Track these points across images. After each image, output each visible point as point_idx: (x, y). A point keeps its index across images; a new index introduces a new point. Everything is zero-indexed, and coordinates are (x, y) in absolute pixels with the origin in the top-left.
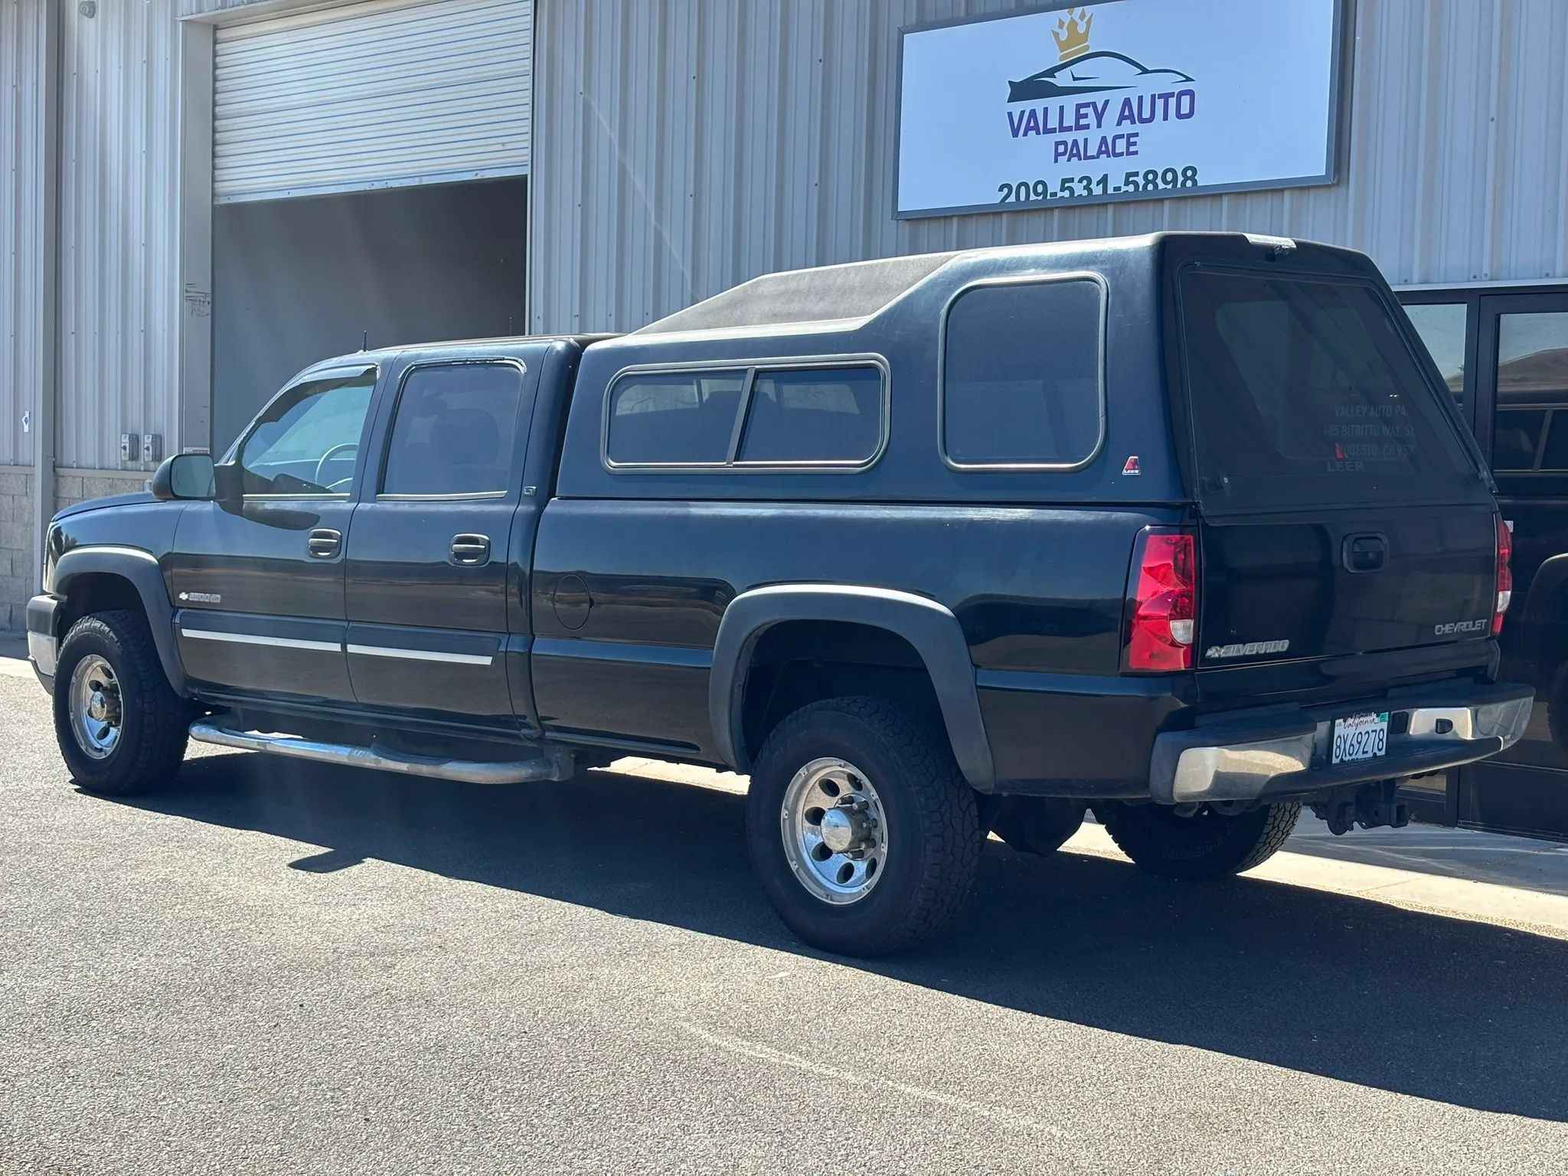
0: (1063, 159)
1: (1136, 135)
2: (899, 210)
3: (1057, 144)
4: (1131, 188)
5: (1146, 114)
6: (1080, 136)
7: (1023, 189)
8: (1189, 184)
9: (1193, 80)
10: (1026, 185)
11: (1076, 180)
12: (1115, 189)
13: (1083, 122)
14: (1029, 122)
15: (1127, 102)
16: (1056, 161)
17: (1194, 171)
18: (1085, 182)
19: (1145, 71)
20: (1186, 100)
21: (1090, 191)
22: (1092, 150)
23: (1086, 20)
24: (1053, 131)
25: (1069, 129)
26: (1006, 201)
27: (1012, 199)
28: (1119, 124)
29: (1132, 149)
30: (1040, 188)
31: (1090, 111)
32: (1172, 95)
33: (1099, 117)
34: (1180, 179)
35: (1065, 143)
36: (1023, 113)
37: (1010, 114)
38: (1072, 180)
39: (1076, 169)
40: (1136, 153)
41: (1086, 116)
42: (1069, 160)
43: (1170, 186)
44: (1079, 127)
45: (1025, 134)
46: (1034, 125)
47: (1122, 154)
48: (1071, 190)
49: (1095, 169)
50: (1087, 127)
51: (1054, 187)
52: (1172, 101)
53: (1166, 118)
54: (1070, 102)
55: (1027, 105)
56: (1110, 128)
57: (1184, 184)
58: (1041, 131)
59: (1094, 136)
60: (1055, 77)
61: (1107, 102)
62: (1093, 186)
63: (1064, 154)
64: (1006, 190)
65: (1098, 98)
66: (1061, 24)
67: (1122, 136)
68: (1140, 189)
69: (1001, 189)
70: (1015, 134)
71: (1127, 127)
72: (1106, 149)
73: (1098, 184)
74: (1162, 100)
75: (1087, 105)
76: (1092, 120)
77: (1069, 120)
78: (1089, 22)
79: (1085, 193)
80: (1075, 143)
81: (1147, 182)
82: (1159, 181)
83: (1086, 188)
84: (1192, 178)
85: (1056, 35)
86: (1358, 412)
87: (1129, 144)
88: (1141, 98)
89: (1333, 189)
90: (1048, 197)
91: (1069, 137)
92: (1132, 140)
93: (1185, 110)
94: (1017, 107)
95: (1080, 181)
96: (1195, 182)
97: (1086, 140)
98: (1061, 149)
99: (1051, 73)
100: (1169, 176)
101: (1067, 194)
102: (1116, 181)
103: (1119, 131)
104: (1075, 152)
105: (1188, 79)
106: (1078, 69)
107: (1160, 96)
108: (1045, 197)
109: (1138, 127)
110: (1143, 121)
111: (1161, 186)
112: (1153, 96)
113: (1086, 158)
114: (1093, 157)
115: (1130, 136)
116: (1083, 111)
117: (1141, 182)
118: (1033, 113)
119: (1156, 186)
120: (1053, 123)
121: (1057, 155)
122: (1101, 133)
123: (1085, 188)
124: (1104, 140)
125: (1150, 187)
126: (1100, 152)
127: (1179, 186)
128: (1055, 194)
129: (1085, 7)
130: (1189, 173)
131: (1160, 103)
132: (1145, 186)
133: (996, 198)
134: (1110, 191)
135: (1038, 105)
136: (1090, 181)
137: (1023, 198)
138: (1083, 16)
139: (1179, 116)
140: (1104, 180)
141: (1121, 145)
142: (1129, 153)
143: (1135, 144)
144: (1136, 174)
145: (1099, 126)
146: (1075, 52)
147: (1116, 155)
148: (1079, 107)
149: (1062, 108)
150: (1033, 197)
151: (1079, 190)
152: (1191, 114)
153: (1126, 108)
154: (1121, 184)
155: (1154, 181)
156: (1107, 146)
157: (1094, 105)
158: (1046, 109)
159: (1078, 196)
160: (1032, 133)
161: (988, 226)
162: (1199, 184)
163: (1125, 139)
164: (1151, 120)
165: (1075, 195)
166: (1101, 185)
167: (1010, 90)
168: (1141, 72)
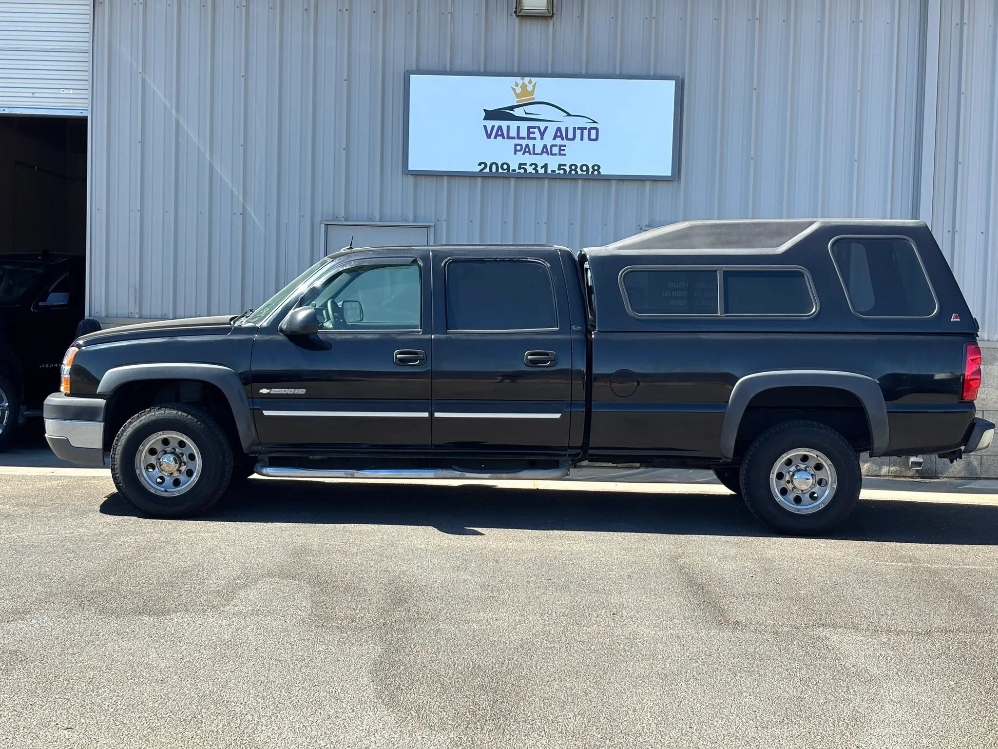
0: (519, 154)
1: (565, 146)
2: (409, 169)
3: (516, 145)
4: (562, 172)
5: (570, 136)
6: (531, 143)
7: (494, 166)
8: (596, 173)
9: (597, 123)
10: (497, 165)
11: (528, 165)
12: (552, 171)
13: (531, 136)
14: (497, 132)
15: (559, 129)
16: (515, 154)
17: (599, 167)
18: (534, 166)
19: (569, 115)
20: (593, 132)
21: (537, 171)
22: (538, 150)
23: (532, 84)
24: (514, 138)
25: (524, 138)
26: (483, 171)
27: (487, 170)
28: (554, 139)
30: (505, 167)
31: (536, 130)
32: (586, 129)
33: (542, 135)
34: (591, 170)
35: (521, 145)
36: (493, 127)
37: (485, 127)
38: (525, 164)
39: (528, 159)
40: (565, 155)
41: (534, 133)
42: (523, 154)
43: (585, 173)
44: (529, 138)
45: (495, 138)
46: (500, 133)
47: (556, 154)
48: (525, 170)
49: (541, 161)
50: (535, 138)
51: (514, 166)
52: (586, 132)
53: (582, 139)
54: (524, 125)
55: (497, 123)
56: (548, 140)
57: (593, 172)
58: (506, 137)
59: (539, 145)
60: (514, 111)
61: (546, 128)
62: (539, 168)
63: (520, 150)
64: (483, 166)
65: (542, 125)
66: (517, 85)
67: (556, 146)
68: (567, 173)
69: (480, 164)
70: (489, 136)
71: (559, 141)
72: (545, 150)
73: (542, 168)
74: (580, 131)
75: (535, 128)
76: (537, 135)
77: (523, 133)
78: (534, 86)
79: (534, 172)
80: (527, 146)
81: (572, 169)
82: (578, 170)
83: (535, 169)
84: (598, 170)
85: (514, 90)
86: (680, 285)
87: (560, 150)
88: (567, 128)
89: (671, 182)
90: (511, 171)
91: (524, 143)
92: (562, 148)
93: (593, 136)
94: (490, 124)
95: (531, 165)
96: (599, 173)
97: (534, 145)
98: (518, 148)
99: (512, 108)
100: (584, 168)
101: (522, 171)
102: (553, 167)
103: (554, 142)
104: (527, 150)
105: (595, 122)
106: (528, 109)
107: (579, 128)
108: (508, 171)
109: (565, 142)
110: (568, 139)
111: (580, 172)
112: (574, 128)
113: (534, 154)
114: (538, 154)
115: (560, 146)
116: (531, 130)
117: (568, 170)
118: (500, 128)
119: (576, 172)
120: (513, 133)
121: (516, 151)
122: (543, 143)
123: (533, 169)
124: (545, 146)
125: (573, 172)
126: (542, 152)
127: (590, 173)
128: (515, 170)
129: (531, 78)
130: (596, 168)
131: (578, 132)
132: (570, 172)
133: (477, 169)
134: (549, 172)
135: (504, 124)
136: (536, 166)
137: (493, 170)
138: (530, 82)
139: (590, 139)
140: (545, 166)
141: (555, 150)
142: (560, 154)
143: (564, 150)
144: (565, 165)
145: (542, 139)
146: (525, 99)
147: (552, 154)
148: (529, 128)
149: (518, 128)
150: (500, 170)
151: (530, 169)
152: (597, 139)
153: (558, 132)
154: (556, 169)
155: (575, 170)
156: (547, 149)
157: (539, 128)
158: (508, 127)
159: (530, 173)
160: (500, 138)
161: (466, 183)
162: (601, 174)
163: (558, 147)
164: (574, 139)
165: (528, 172)
166: (544, 169)
167: (485, 114)
168: (566, 115)
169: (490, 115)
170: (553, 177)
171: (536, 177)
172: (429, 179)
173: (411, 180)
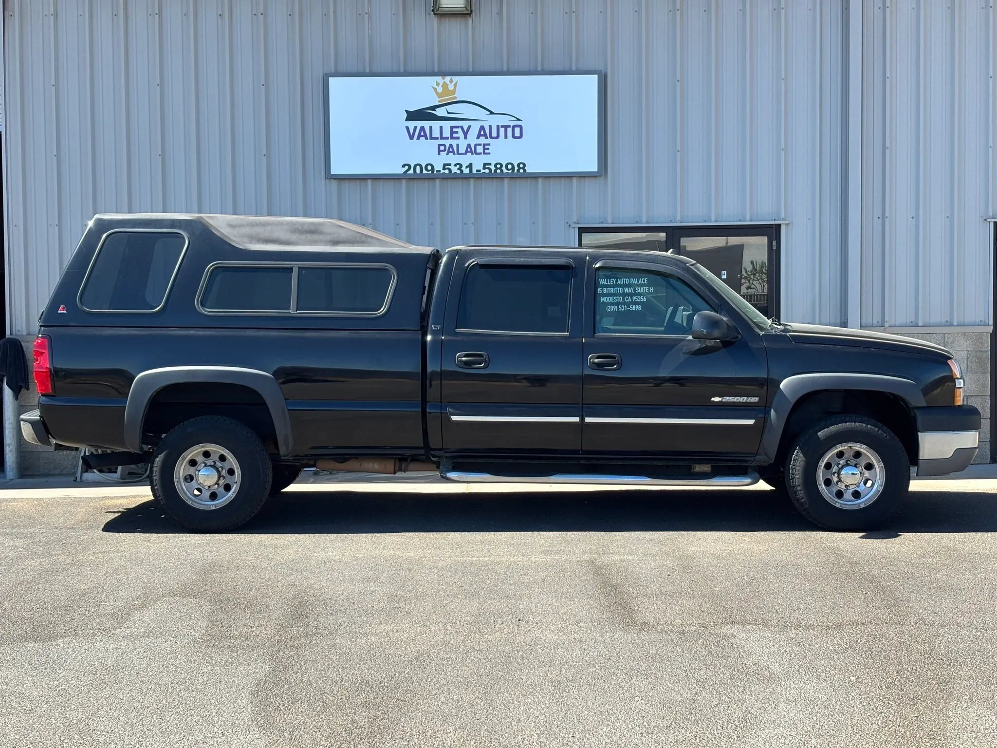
0: (443, 154)
1: (489, 144)
2: (332, 173)
3: (439, 146)
4: (487, 171)
5: (494, 134)
6: (454, 143)
7: (418, 167)
8: (521, 171)
9: (520, 120)
10: (420, 166)
11: (453, 165)
12: (477, 171)
13: (455, 135)
14: (420, 133)
15: (482, 128)
16: (439, 154)
17: (524, 165)
18: (458, 166)
19: (492, 113)
20: (517, 130)
21: (462, 171)
22: (462, 150)
23: (453, 83)
24: (437, 138)
25: (447, 138)
26: (408, 173)
27: (411, 172)
28: (478, 138)
29: (486, 151)
30: (429, 168)
31: (459, 130)
32: (509, 126)
33: (466, 134)
34: (516, 168)
35: (444, 145)
36: (415, 128)
37: (407, 128)
38: (450, 165)
39: (452, 159)
40: (489, 153)
41: (457, 132)
42: (447, 154)
43: (510, 171)
44: (452, 138)
45: (418, 138)
46: (422, 133)
47: (480, 154)
48: (450, 170)
49: (465, 160)
50: (458, 138)
51: (438, 167)
52: (510, 130)
53: (506, 137)
54: (447, 125)
55: (419, 124)
56: (472, 139)
57: (518, 171)
58: (429, 138)
59: (463, 145)
60: (435, 111)
61: (469, 127)
62: (463, 168)
63: (444, 151)
64: (407, 167)
65: (465, 124)
66: (438, 84)
67: (480, 145)
68: (493, 172)
69: (404, 166)
70: (411, 137)
71: (483, 140)
72: (469, 150)
73: (467, 167)
74: (503, 129)
75: (458, 127)
76: (461, 134)
77: (446, 133)
78: (455, 85)
79: (459, 172)
80: (451, 146)
81: (497, 169)
82: (504, 168)
83: (460, 169)
84: (523, 168)
85: (435, 89)
86: (611, 281)
87: (484, 149)
88: (490, 127)
89: (599, 178)
90: (435, 172)
91: (447, 143)
92: (486, 147)
93: (517, 134)
94: (412, 124)
95: (455, 165)
96: (525, 171)
97: (458, 145)
98: (442, 148)
99: (434, 108)
100: (510, 167)
101: (447, 171)
102: (478, 166)
103: (478, 142)
104: (450, 150)
105: (518, 119)
106: (450, 108)
107: (502, 126)
108: (433, 172)
109: (489, 141)
110: (492, 138)
111: (505, 171)
112: (498, 127)
113: (458, 154)
114: (462, 154)
115: (484, 145)
116: (455, 130)
117: (493, 169)
118: (422, 129)
119: (502, 171)
120: (436, 133)
121: (439, 151)
122: (466, 142)
123: (458, 169)
124: (469, 146)
125: (499, 171)
126: (467, 152)
127: (516, 171)
128: (440, 171)
129: (452, 77)
130: (521, 166)
131: (502, 130)
132: (495, 171)
133: (402, 171)
134: (474, 171)
135: (426, 124)
136: (461, 166)
137: (418, 172)
138: (451, 81)
139: (514, 137)
140: (470, 166)
141: (480, 149)
142: (484, 153)
143: (488, 149)
144: (490, 164)
145: (466, 138)
146: (447, 99)
147: (476, 154)
148: (452, 128)
149: (441, 128)
150: (425, 172)
151: (455, 170)
152: (521, 137)
153: (482, 131)
154: (481, 168)
155: (500, 168)
156: (471, 148)
157: (462, 128)
158: (431, 127)
159: (454, 173)
160: (422, 139)
161: (390, 185)
162: (527, 172)
163: (482, 146)
164: (498, 137)
165: (453, 172)
166: (469, 168)
167: (406, 115)
168: (489, 113)
169: (412, 116)
170: (479, 177)
171: (461, 177)
172: (352, 183)
173: (334, 184)
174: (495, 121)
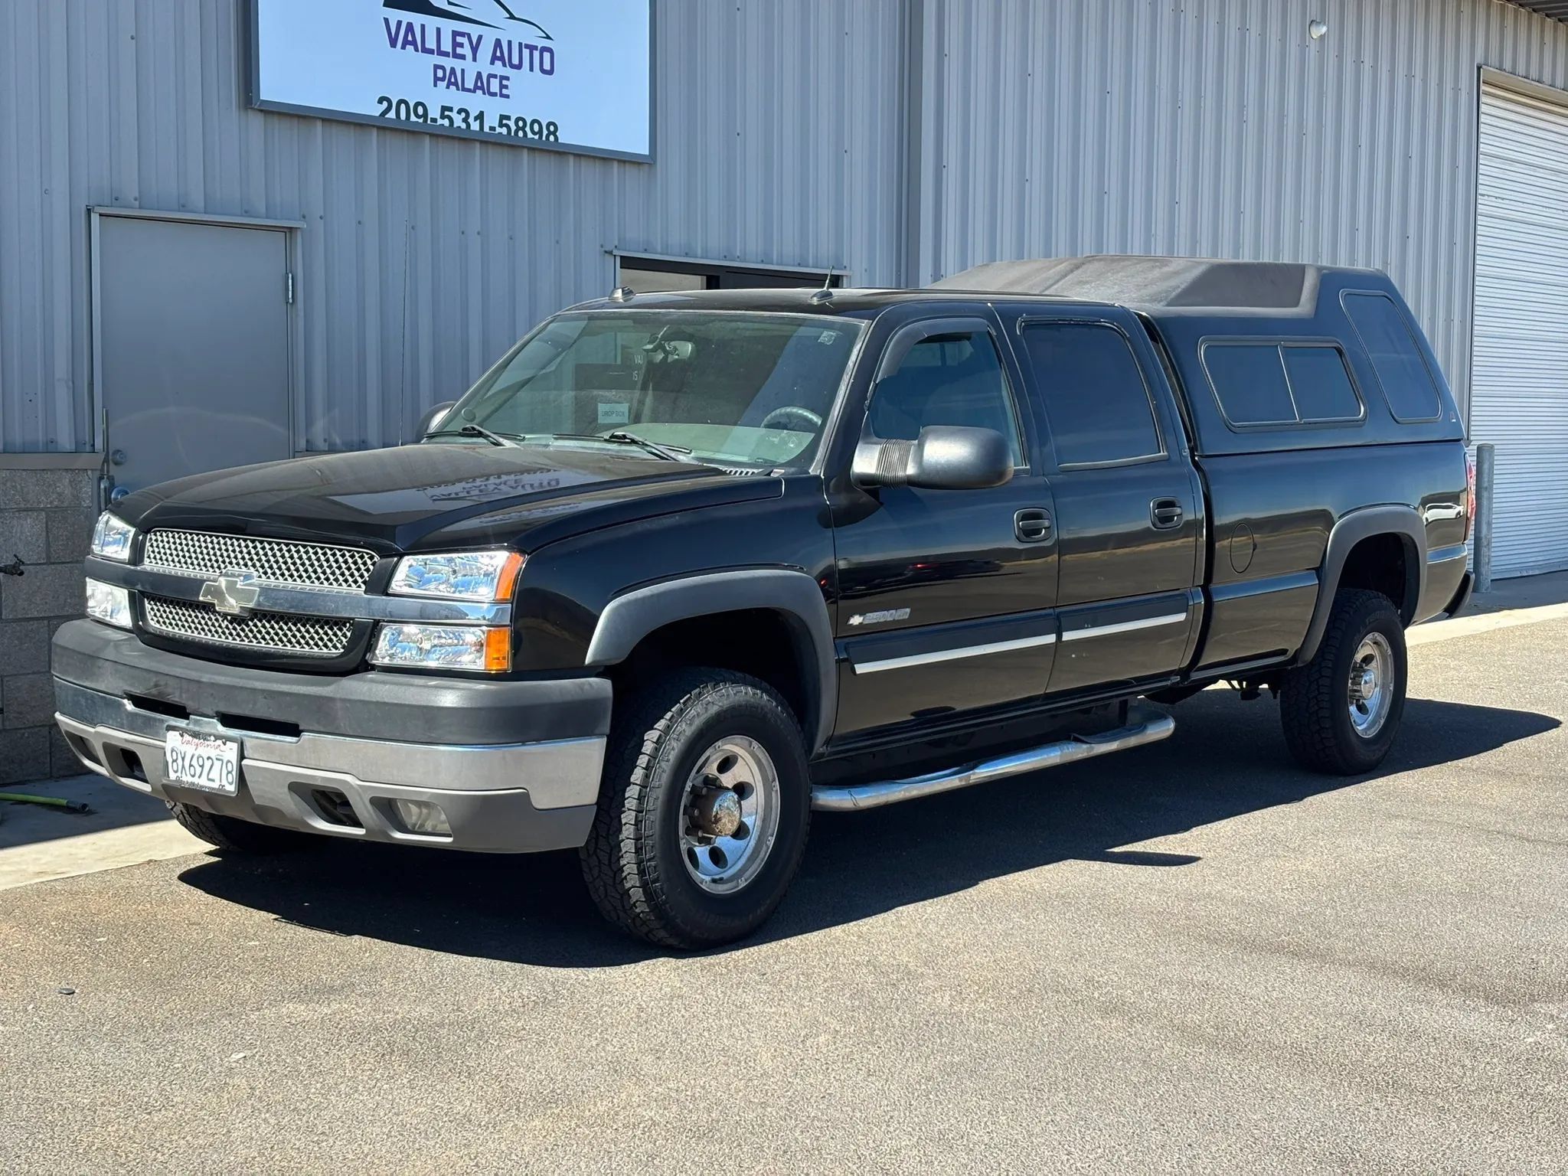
0: (442, 85)
1: (507, 78)
2: (261, 99)
3: (436, 67)
4: (504, 131)
5: (515, 61)
6: (458, 64)
7: (403, 106)
8: (552, 138)
9: (551, 39)
10: (407, 104)
11: (455, 110)
12: (491, 128)
13: (459, 51)
14: (406, 36)
15: (498, 43)
16: (435, 85)
17: (556, 127)
18: (463, 115)
19: (512, 17)
20: (547, 58)
21: (468, 126)
22: (469, 84)
24: (431, 52)
26: (387, 116)
27: (392, 115)
28: (492, 63)
29: (504, 91)
30: (420, 110)
31: (465, 41)
32: (536, 48)
33: (475, 50)
34: (545, 132)
35: (443, 68)
36: (400, 23)
37: (386, 20)
38: (450, 109)
39: (455, 99)
40: (507, 96)
41: (461, 45)
43: (537, 137)
44: (456, 56)
45: (403, 47)
46: (410, 39)
47: (494, 94)
48: (451, 121)
49: (476, 103)
50: (463, 57)
51: (434, 112)
52: (536, 56)
53: (531, 69)
54: (448, 26)
55: (405, 16)
56: (484, 65)
57: (548, 137)
58: (420, 50)
59: (470, 72)
61: (480, 37)
62: (471, 120)
63: (443, 79)
64: (385, 104)
65: (474, 31)
67: (495, 76)
68: (512, 134)
69: (381, 101)
70: (393, 44)
71: (499, 69)
72: (481, 85)
73: (476, 119)
74: (528, 50)
75: (462, 34)
76: (467, 51)
77: (446, 46)
79: (464, 126)
80: (453, 70)
81: (518, 129)
82: (528, 129)
83: (465, 120)
84: (554, 133)
87: (502, 86)
88: (510, 43)
89: (649, 169)
90: (429, 122)
92: (505, 82)
93: (547, 66)
94: (394, 15)
95: (459, 112)
96: (556, 138)
97: (463, 71)
98: (440, 73)
100: (536, 127)
101: (446, 123)
102: (492, 121)
103: (493, 70)
104: (453, 80)
105: (548, 37)
107: (527, 46)
108: (425, 121)
109: (508, 71)
110: (513, 66)
111: (530, 135)
112: (521, 46)
113: (464, 89)
114: (469, 90)
115: (502, 78)
116: (459, 39)
117: (513, 127)
118: (410, 27)
119: (525, 134)
120: (431, 42)
121: (436, 79)
122: (476, 67)
123: (463, 120)
124: (479, 75)
125: (521, 133)
126: (476, 87)
127: (544, 138)
128: (436, 120)
130: (552, 128)
131: (526, 54)
132: (516, 133)
133: (377, 110)
134: (486, 129)
135: (417, 19)
136: (467, 114)
137: (403, 116)
139: (542, 70)
140: (480, 117)
141: (495, 86)
142: (502, 95)
143: (506, 87)
144: (509, 118)
145: (474, 59)
147: (490, 94)
148: (455, 34)
149: (439, 30)
150: (413, 118)
151: (458, 121)
152: (551, 72)
153: (498, 49)
154: (496, 124)
155: (523, 129)
156: (482, 83)
157: (469, 37)
158: (423, 27)
159: (458, 127)
160: (410, 48)
161: (345, 138)
162: (560, 141)
163: (498, 79)
164: (519, 67)
165: (455, 126)
166: (478, 121)
168: (508, 16)
170: (488, 141)
171: (463, 139)
172: (288, 124)
173: (256, 121)
174: (517, 34)
